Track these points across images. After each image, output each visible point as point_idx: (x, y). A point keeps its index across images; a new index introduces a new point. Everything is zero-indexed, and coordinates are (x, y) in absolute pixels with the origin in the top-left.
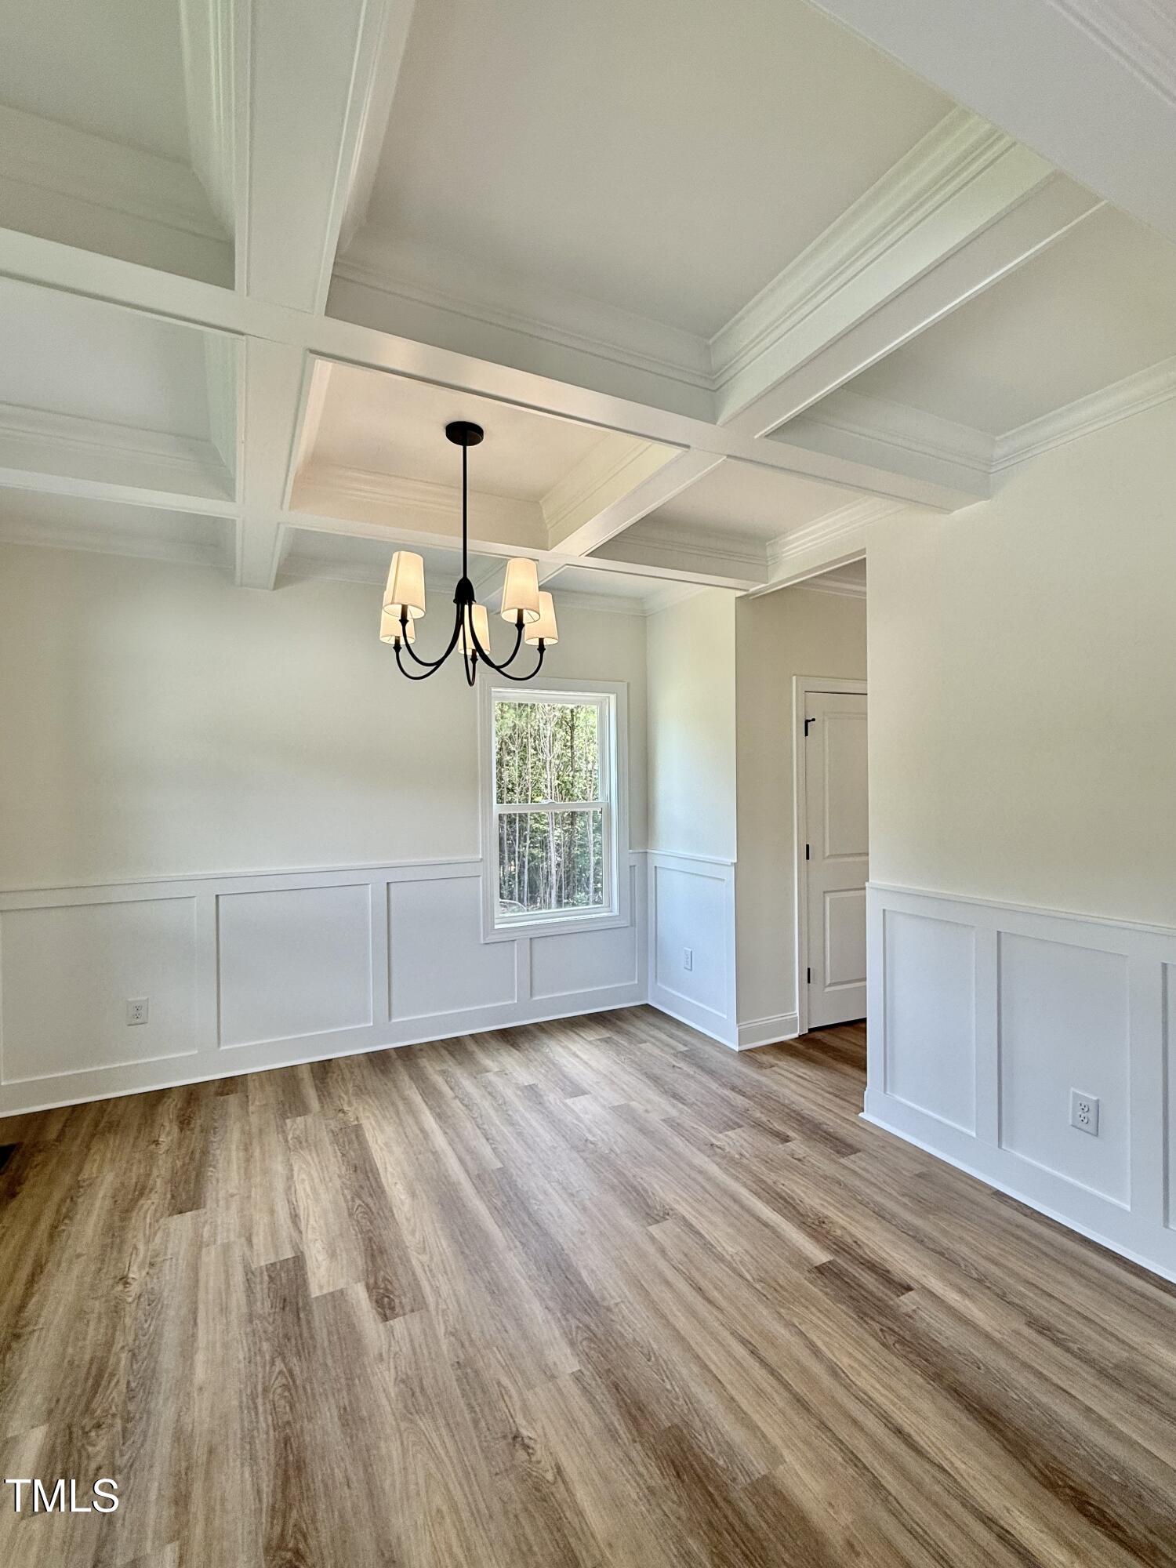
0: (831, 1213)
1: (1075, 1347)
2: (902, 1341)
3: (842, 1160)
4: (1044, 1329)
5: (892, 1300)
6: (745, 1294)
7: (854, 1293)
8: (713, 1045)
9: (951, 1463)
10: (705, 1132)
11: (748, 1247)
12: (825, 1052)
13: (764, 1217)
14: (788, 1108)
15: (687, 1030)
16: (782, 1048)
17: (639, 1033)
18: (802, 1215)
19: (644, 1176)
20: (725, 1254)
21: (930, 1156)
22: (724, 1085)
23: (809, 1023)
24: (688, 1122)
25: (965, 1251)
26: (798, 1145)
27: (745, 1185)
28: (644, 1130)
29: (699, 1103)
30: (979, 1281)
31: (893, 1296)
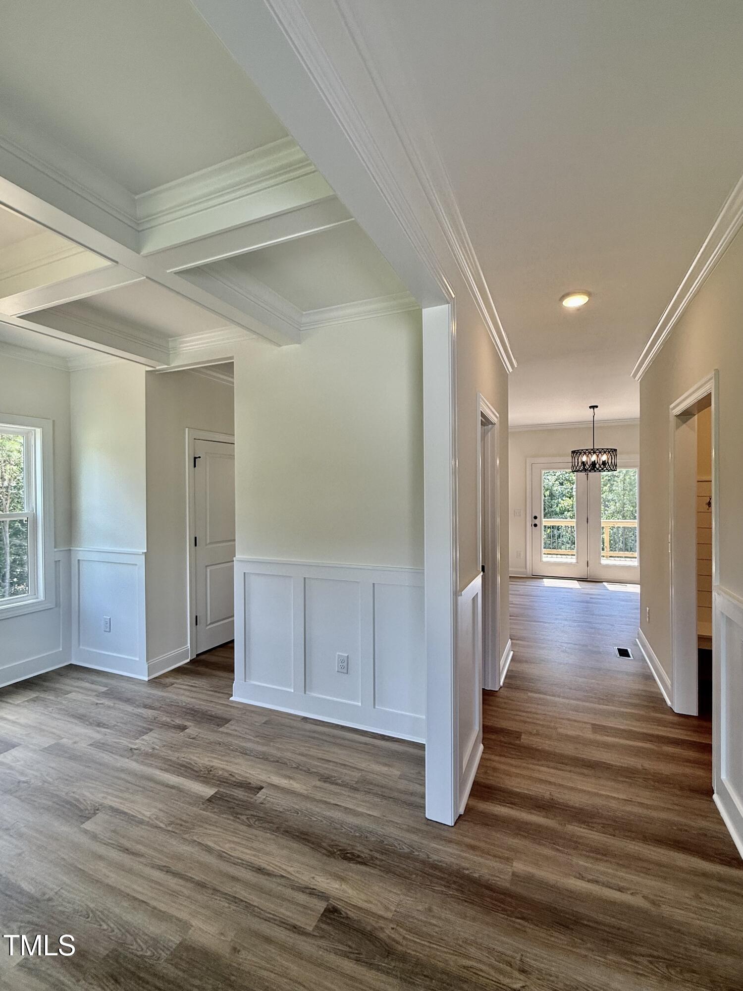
0: (216, 763)
1: (340, 781)
2: (259, 819)
3: (221, 729)
4: (326, 779)
5: (252, 798)
6: (161, 837)
7: (231, 805)
8: (128, 681)
9: (285, 870)
10: (125, 742)
11: (160, 806)
12: (207, 667)
13: (171, 783)
14: (185, 708)
15: (107, 676)
16: (179, 671)
17: (63, 687)
18: (197, 772)
19: (75, 790)
20: (144, 818)
21: (271, 710)
22: (138, 706)
23: (196, 652)
24: (111, 739)
25: (289, 755)
26: (193, 730)
27: (157, 767)
28: (74, 757)
29: (119, 724)
30: (297, 768)
31: (252, 796)
